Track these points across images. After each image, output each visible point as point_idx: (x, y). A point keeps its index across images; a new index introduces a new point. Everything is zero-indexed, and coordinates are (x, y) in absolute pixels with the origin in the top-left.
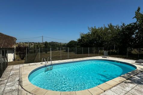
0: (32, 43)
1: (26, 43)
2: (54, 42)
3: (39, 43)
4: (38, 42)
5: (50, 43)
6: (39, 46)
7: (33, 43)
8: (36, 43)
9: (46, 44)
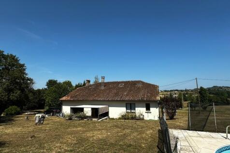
0: (175, 91)
1: (166, 91)
2: (221, 88)
3: (186, 90)
4: (184, 89)
5: (209, 89)
6: (187, 95)
7: (177, 90)
8: (182, 91)
9: (202, 91)
